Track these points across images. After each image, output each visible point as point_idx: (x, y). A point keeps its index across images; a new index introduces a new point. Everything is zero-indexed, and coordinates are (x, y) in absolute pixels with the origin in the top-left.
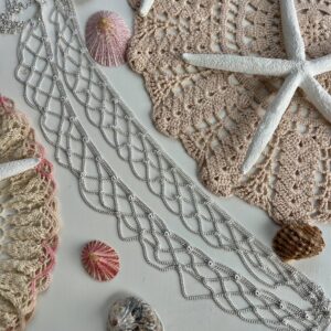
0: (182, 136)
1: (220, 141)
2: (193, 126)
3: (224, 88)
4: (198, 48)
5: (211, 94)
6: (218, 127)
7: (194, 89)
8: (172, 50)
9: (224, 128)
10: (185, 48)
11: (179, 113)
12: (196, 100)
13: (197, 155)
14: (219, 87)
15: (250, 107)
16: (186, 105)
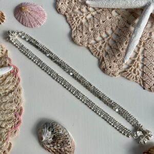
0: (89, 46)
1: (111, 47)
2: (95, 40)
3: (110, 18)
5: (103, 22)
6: (109, 39)
7: (94, 20)
8: (80, 1)
11: (86, 33)
12: (95, 25)
13: (99, 55)
14: (108, 18)
15: (125, 26)
16: (90, 29)
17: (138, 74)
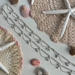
2: (48, 28)
4: (46, 10)
5: (50, 20)
6: (53, 27)
7: (46, 19)
9: (55, 27)
10: (43, 10)
11: (44, 26)
12: (47, 22)
13: (50, 34)
14: (52, 18)
15: (60, 21)
16: (45, 23)
17: (66, 40)
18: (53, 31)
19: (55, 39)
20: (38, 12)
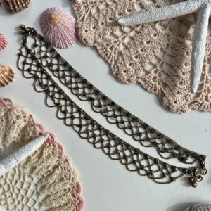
3: (155, 35)
5: (148, 43)
6: (162, 65)
7: (135, 43)
8: (108, 21)
10: (117, 16)
12: (139, 50)
18: (163, 76)
19: (175, 102)
20: (102, 23)
